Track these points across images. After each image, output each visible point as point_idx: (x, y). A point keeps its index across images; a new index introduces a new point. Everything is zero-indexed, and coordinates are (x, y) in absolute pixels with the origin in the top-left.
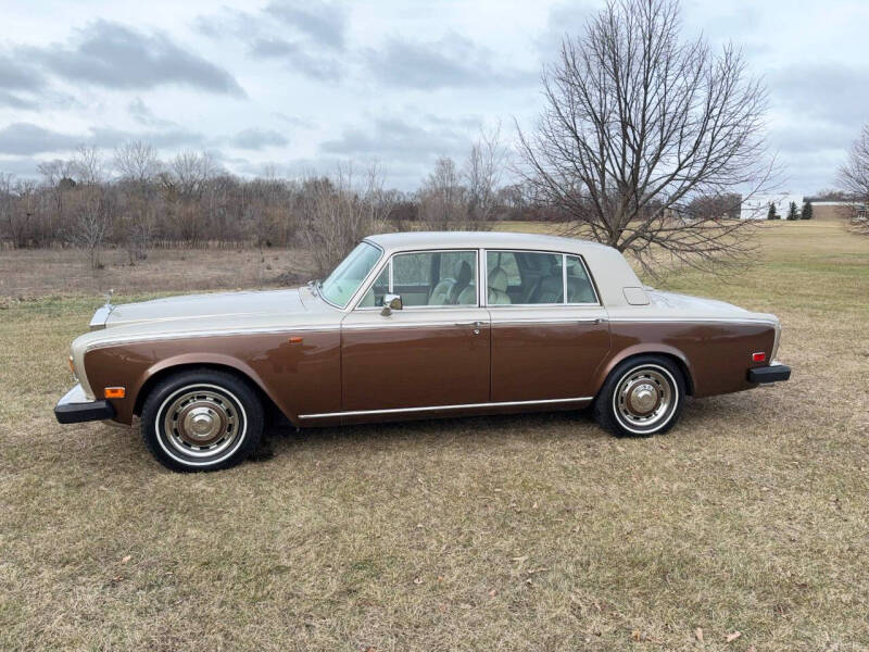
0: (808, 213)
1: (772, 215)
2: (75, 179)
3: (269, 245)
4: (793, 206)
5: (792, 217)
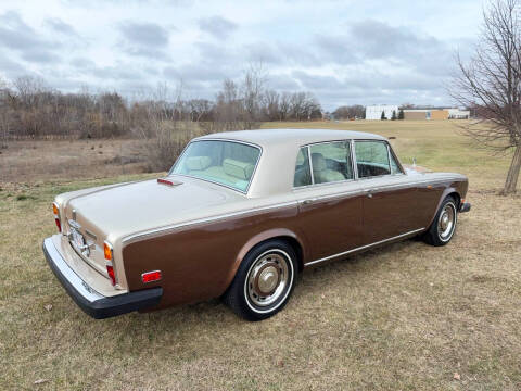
0: (401, 116)
1: (383, 117)
3: (89, 137)
4: (394, 113)
5: (394, 118)
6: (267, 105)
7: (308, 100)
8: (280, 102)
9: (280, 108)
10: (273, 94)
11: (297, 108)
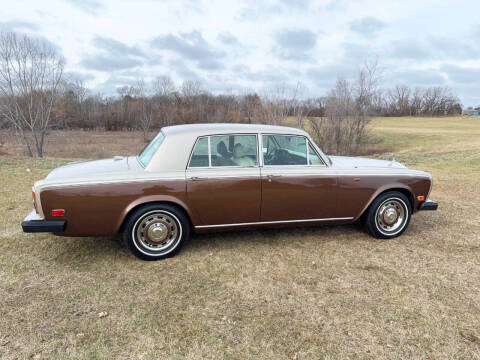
2: (133, 96)
6: (397, 101)
8: (411, 97)
9: (410, 104)
10: (404, 89)
11: (430, 103)
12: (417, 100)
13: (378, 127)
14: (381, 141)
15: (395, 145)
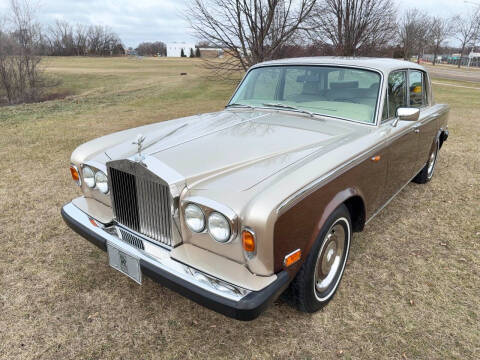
0: (198, 54)
4: (192, 50)
5: (192, 56)
6: (61, 38)
7: (106, 32)
9: (76, 42)
11: (96, 42)
12: (81, 38)
13: (51, 67)
14: (59, 83)
15: (75, 86)
